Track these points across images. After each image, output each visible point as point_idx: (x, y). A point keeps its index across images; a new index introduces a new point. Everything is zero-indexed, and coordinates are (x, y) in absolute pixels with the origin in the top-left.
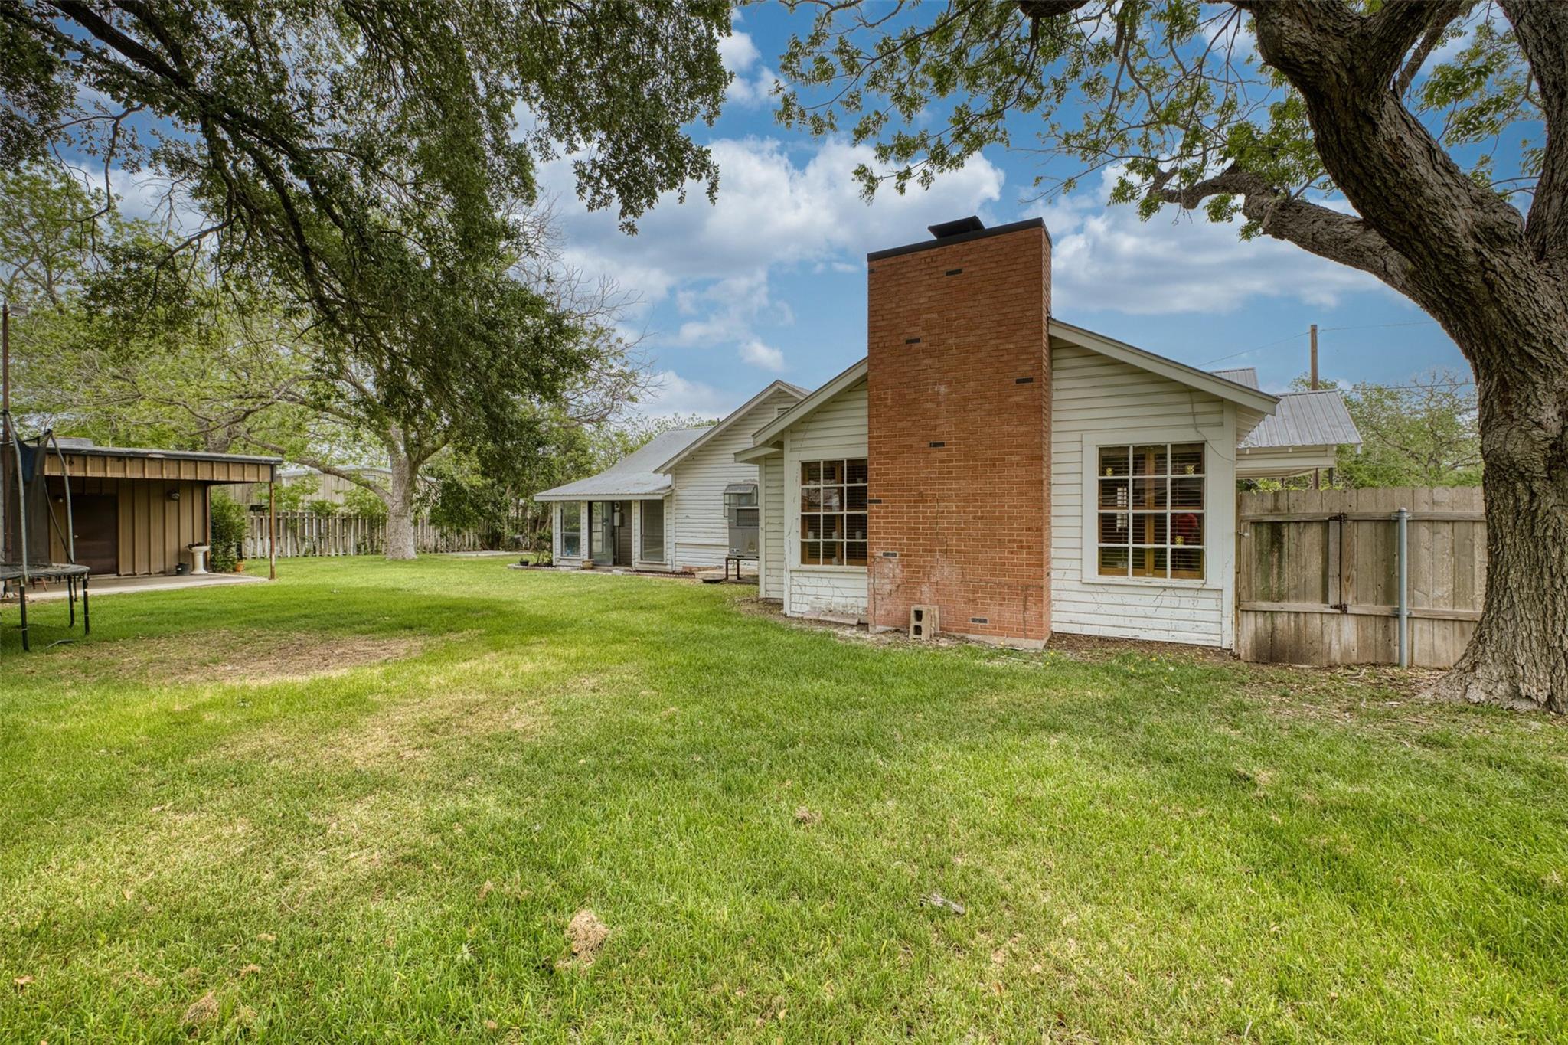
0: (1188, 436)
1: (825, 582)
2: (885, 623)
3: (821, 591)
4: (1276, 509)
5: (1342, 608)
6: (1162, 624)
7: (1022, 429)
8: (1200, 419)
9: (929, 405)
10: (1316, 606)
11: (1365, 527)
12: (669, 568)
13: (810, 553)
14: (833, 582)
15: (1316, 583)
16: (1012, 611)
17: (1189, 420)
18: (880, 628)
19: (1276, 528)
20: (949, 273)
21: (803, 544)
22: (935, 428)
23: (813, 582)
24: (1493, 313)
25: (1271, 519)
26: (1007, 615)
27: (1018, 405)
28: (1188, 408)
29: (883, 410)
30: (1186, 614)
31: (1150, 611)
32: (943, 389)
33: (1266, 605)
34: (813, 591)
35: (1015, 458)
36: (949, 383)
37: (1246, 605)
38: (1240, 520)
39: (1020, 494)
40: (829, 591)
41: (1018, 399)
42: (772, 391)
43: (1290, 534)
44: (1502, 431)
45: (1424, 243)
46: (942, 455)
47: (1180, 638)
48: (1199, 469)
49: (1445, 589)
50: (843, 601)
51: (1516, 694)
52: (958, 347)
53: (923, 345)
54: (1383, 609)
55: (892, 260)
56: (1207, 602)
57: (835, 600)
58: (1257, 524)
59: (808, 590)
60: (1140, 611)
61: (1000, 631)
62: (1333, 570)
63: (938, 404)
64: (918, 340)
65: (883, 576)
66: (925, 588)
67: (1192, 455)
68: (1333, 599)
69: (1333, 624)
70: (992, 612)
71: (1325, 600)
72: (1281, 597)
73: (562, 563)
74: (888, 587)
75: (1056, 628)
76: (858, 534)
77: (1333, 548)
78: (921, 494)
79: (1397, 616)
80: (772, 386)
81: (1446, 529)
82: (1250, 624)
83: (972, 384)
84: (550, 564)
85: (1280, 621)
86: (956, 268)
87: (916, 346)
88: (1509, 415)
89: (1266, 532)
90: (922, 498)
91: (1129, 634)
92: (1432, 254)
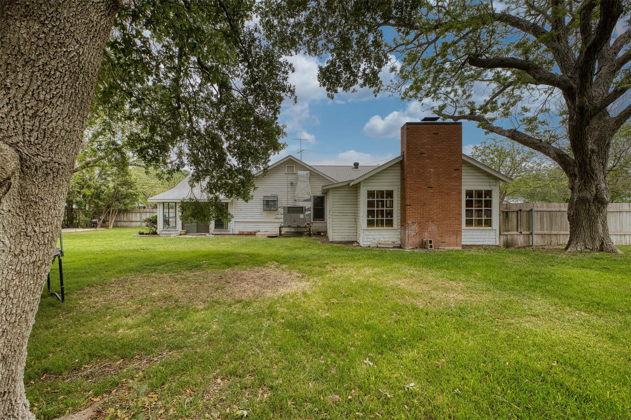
0: (488, 188)
1: (377, 233)
2: (412, 246)
3: (375, 237)
4: (507, 208)
5: (521, 232)
6: (482, 240)
7: (456, 184)
8: (491, 184)
9: (428, 175)
10: (516, 233)
11: (525, 213)
12: (231, 232)
13: (370, 223)
14: (380, 233)
15: (515, 227)
16: (453, 239)
17: (488, 184)
18: (410, 247)
19: (507, 213)
20: (434, 134)
21: (368, 220)
22: (429, 182)
23: (372, 233)
24: (588, 167)
25: (506, 211)
26: (451, 240)
27: (455, 177)
28: (488, 180)
29: (411, 175)
30: (487, 237)
31: (479, 237)
32: (432, 170)
33: (506, 233)
34: (372, 237)
35: (454, 193)
36: (434, 168)
37: (502, 233)
38: (500, 211)
39: (455, 203)
40: (379, 237)
41: (455, 175)
42: (287, 159)
43: (510, 214)
44: (585, 192)
45: (583, 151)
46: (432, 191)
47: (486, 243)
48: (491, 197)
49: (539, 227)
50: (384, 240)
51: (586, 248)
52: (437, 157)
53: (426, 155)
54: (528, 233)
55: (415, 126)
56: (492, 233)
57: (381, 239)
58: (503, 212)
59: (370, 237)
60: (476, 237)
61: (449, 245)
62: (519, 224)
63: (431, 175)
64: (424, 154)
65: (412, 230)
66: (426, 233)
67: (489, 193)
68: (519, 231)
69: (519, 237)
70: (447, 240)
71: (517, 231)
72: (509, 231)
73: (163, 232)
74: (413, 234)
75: (463, 243)
76: (389, 216)
77: (519, 217)
78: (425, 203)
79: (531, 234)
80: (287, 157)
81: (539, 213)
82: (503, 238)
83: (441, 169)
84: (155, 233)
85: (509, 237)
86: (436, 132)
87: (423, 155)
88: (586, 189)
89: (505, 214)
90: (425, 204)
91: (474, 243)
92: (583, 153)
